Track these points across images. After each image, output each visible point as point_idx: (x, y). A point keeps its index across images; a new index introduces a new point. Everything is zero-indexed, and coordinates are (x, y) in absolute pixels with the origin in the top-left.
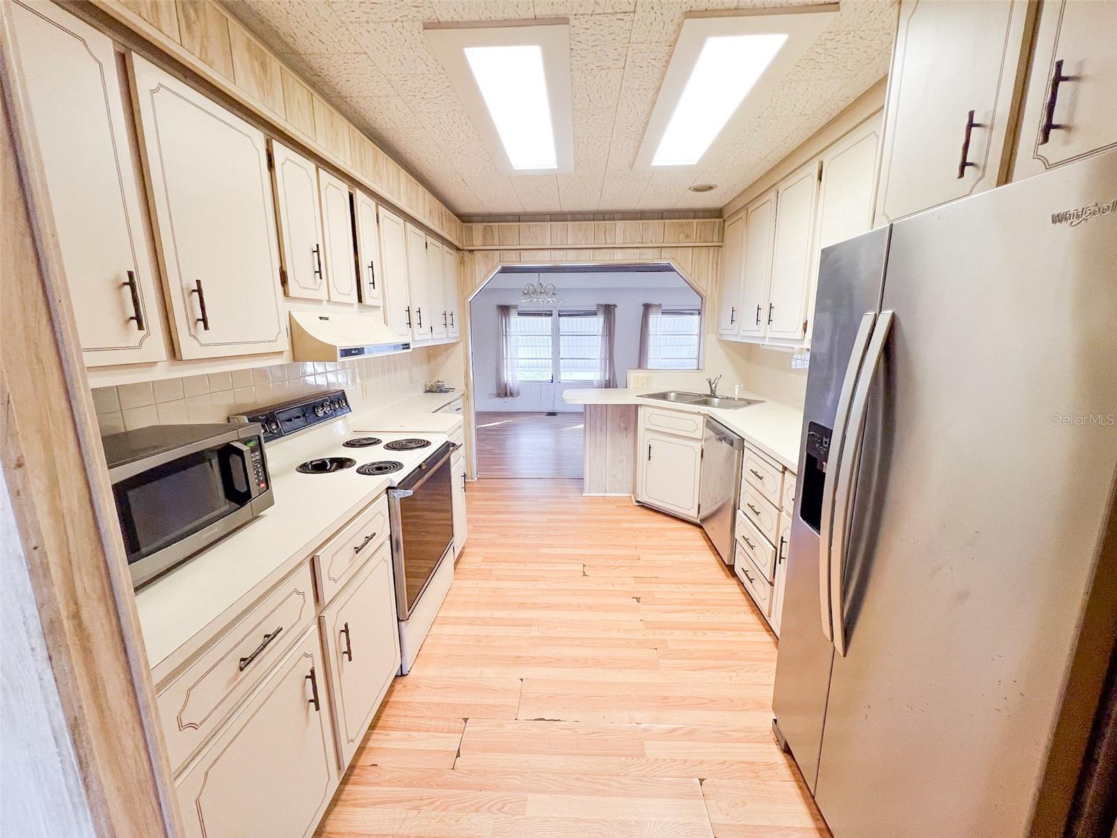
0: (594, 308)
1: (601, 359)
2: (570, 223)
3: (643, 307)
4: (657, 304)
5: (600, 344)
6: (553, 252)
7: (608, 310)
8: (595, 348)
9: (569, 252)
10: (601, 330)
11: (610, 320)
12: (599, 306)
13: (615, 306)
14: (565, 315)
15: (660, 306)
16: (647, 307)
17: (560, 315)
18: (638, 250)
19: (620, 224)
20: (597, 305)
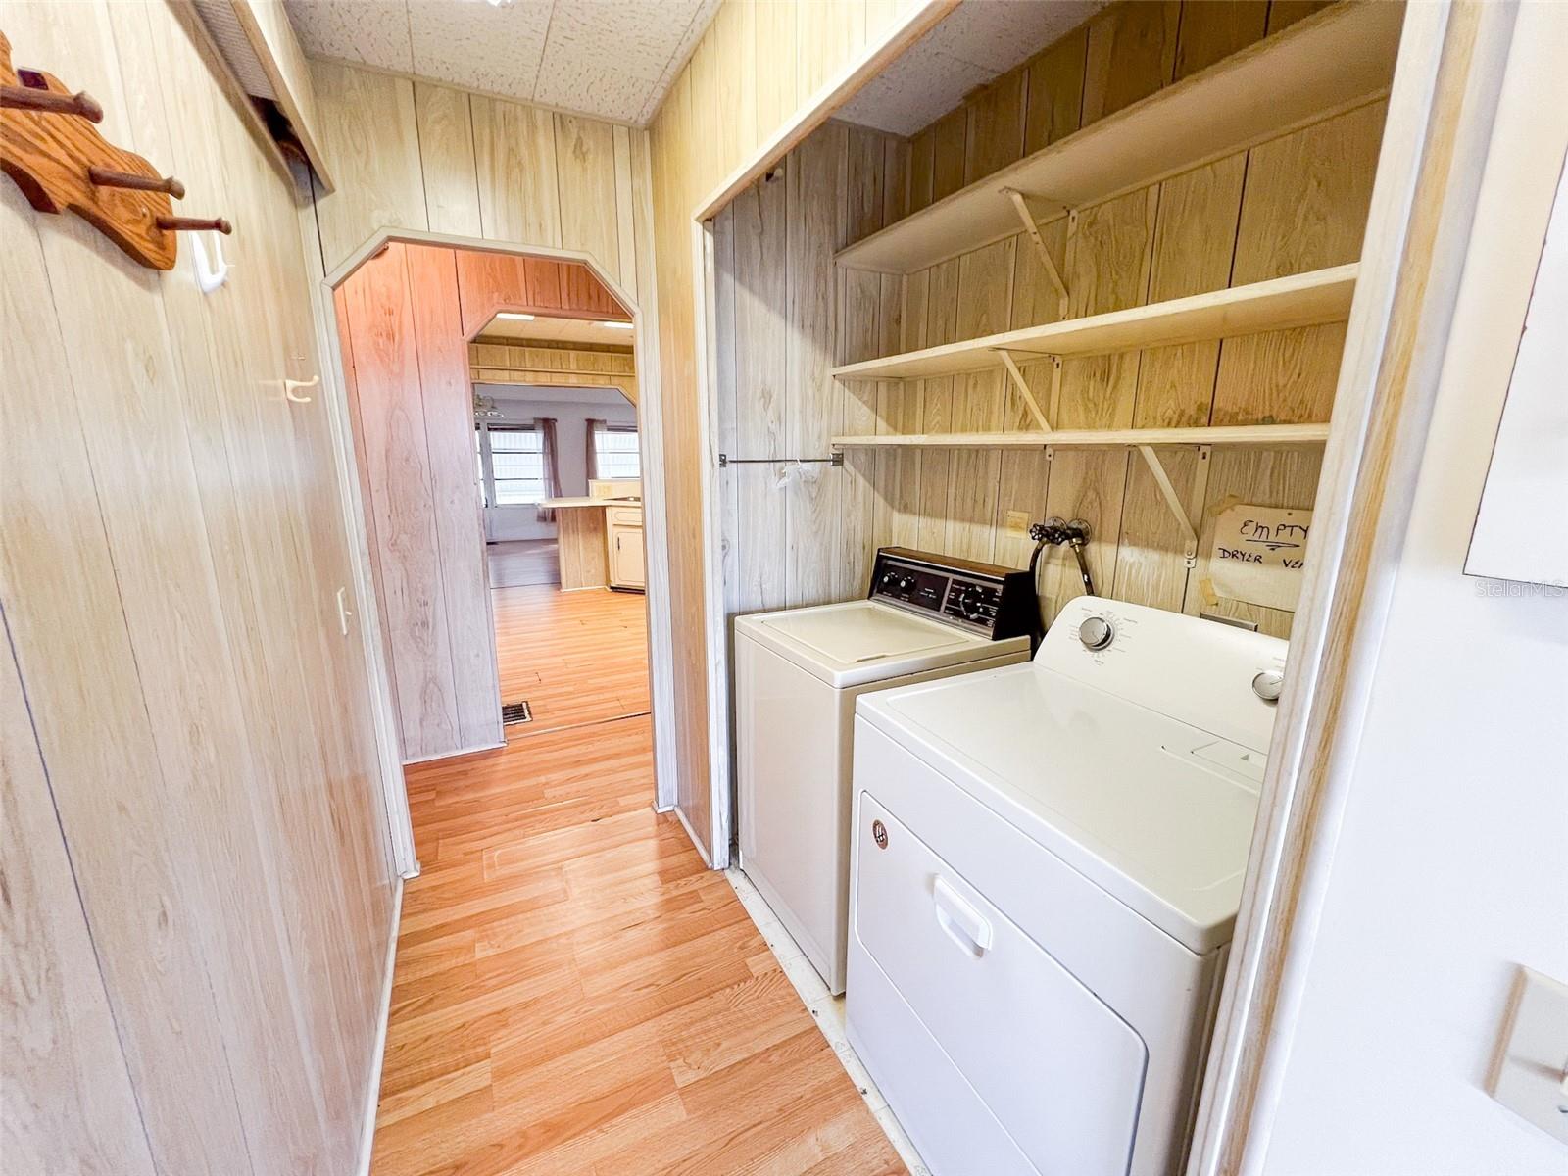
0: (532, 422)
1: (545, 479)
2: (527, 349)
3: (586, 423)
4: (601, 419)
5: (541, 463)
6: (512, 372)
7: (548, 426)
8: (537, 466)
9: (527, 373)
10: (541, 446)
11: (551, 438)
12: (536, 420)
13: (555, 420)
14: (495, 430)
15: (605, 422)
16: (591, 424)
17: (489, 430)
18: (591, 377)
19: (573, 353)
20: (535, 419)
